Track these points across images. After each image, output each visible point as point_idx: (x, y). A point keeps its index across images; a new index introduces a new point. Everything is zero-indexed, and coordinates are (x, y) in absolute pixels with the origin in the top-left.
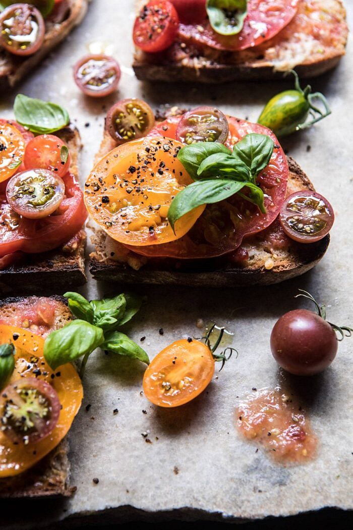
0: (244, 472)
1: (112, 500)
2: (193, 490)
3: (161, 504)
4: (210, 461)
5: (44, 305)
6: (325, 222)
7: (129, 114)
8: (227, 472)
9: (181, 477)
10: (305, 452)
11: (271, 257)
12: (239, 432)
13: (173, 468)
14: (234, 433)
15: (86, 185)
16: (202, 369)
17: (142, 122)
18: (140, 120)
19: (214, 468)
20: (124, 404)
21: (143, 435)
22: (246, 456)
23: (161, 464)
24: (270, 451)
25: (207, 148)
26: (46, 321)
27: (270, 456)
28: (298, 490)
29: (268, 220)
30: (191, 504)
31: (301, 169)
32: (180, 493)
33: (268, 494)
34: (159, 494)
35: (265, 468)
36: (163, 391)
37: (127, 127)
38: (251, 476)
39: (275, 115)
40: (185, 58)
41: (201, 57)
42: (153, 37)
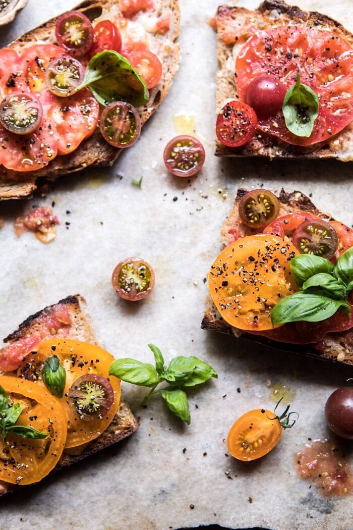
0: (301, 502)
1: (205, 521)
2: (262, 516)
3: (240, 525)
4: (275, 494)
8: (288, 503)
9: (254, 505)
10: (346, 489)
12: (297, 472)
13: (248, 499)
14: (294, 473)
16: (272, 434)
19: (278, 499)
20: (211, 448)
21: (226, 473)
22: (302, 490)
23: (239, 495)
24: (320, 487)
27: (320, 491)
28: (339, 517)
30: (261, 525)
32: (253, 517)
33: (317, 520)
34: (238, 518)
35: (316, 500)
36: (242, 449)
38: (305, 506)
40: (261, 148)
41: (275, 148)
42: (235, 138)
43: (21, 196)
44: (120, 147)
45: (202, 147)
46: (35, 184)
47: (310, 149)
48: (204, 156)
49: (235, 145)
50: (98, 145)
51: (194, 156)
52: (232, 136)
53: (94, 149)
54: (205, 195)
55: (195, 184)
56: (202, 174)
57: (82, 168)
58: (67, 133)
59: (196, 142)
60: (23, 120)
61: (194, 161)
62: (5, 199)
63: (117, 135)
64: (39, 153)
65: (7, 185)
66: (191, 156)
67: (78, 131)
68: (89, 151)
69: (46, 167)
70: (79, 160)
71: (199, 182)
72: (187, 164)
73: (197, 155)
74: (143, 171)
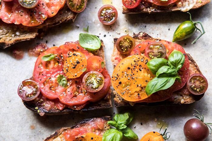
5: (99, 121)
6: (205, 87)
7: (125, 42)
11: (183, 98)
15: (112, 77)
17: (130, 45)
18: (129, 44)
25: (159, 62)
26: (101, 129)
29: (182, 85)
31: (194, 59)
37: (124, 47)
39: (182, 34)
40: (144, 8)
41: (151, 8)
42: (132, 4)
43: (31, 39)
44: (77, 12)
45: (116, 10)
46: (38, 33)
47: (168, 7)
48: (117, 14)
49: (132, 7)
50: (66, 12)
51: (112, 15)
52: (130, 3)
53: (64, 14)
54: (119, 33)
55: (114, 28)
56: (117, 23)
57: (60, 23)
58: (52, 6)
59: (113, 8)
60: (30, 1)
61: (112, 17)
62: (23, 40)
63: (76, 6)
64: (39, 17)
65: (24, 33)
66: (111, 15)
67: (56, 5)
68: (62, 15)
69: (43, 24)
70: (58, 20)
71: (116, 27)
72: (110, 18)
73: (113, 14)
74: (88, 23)
